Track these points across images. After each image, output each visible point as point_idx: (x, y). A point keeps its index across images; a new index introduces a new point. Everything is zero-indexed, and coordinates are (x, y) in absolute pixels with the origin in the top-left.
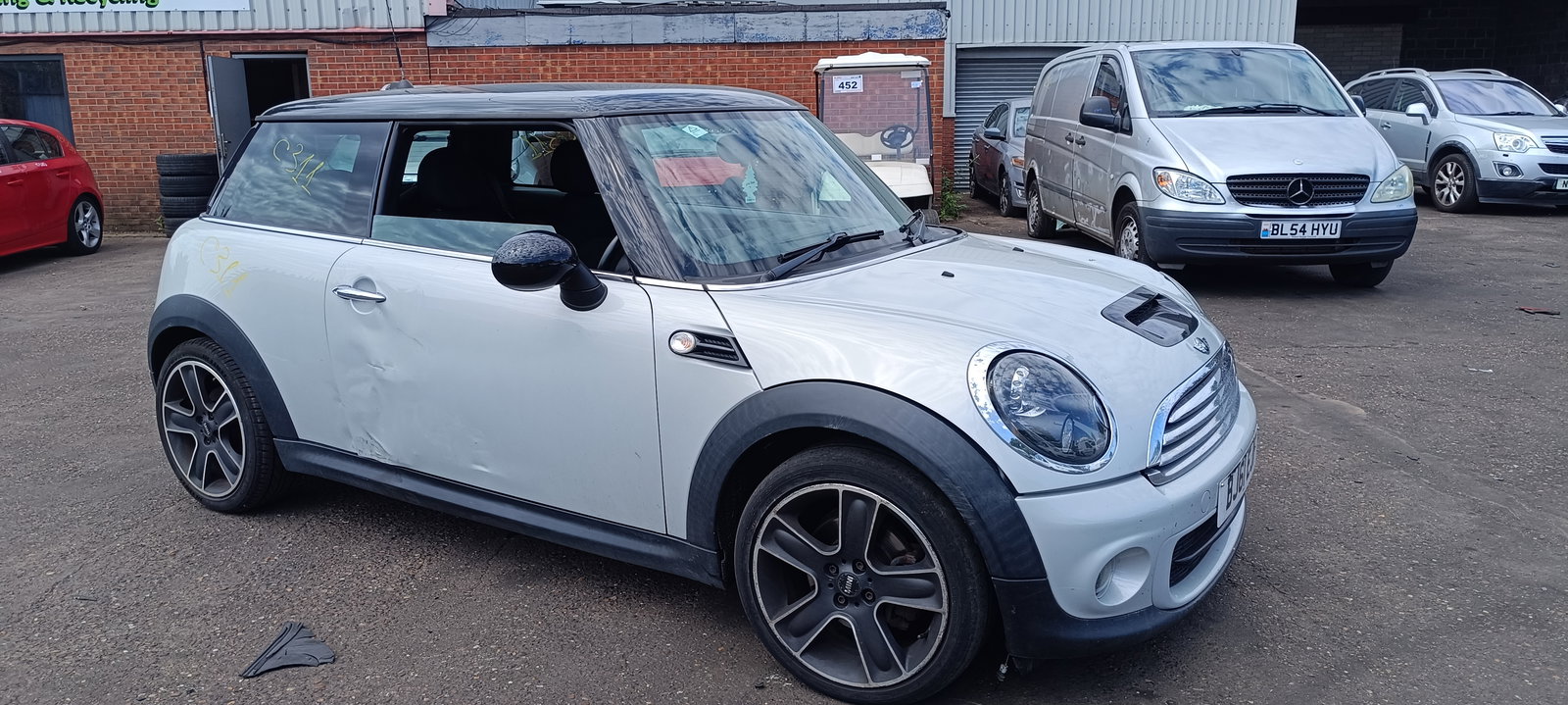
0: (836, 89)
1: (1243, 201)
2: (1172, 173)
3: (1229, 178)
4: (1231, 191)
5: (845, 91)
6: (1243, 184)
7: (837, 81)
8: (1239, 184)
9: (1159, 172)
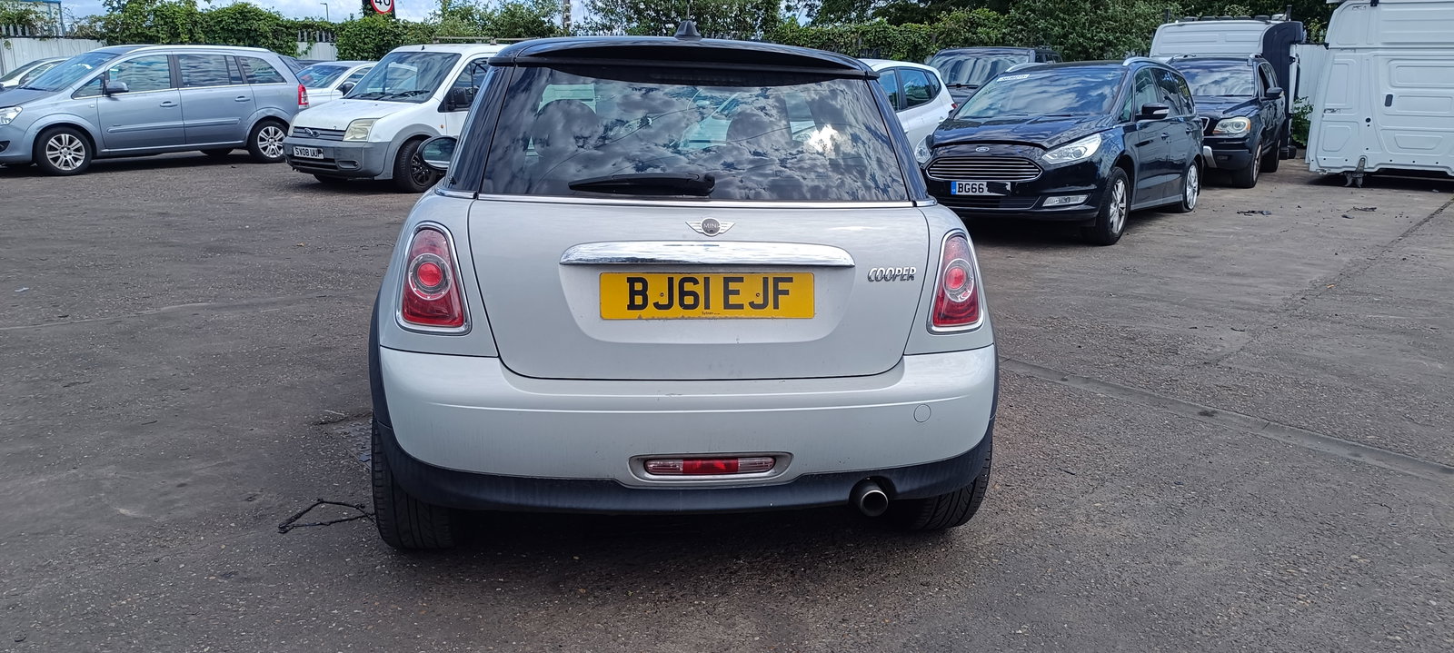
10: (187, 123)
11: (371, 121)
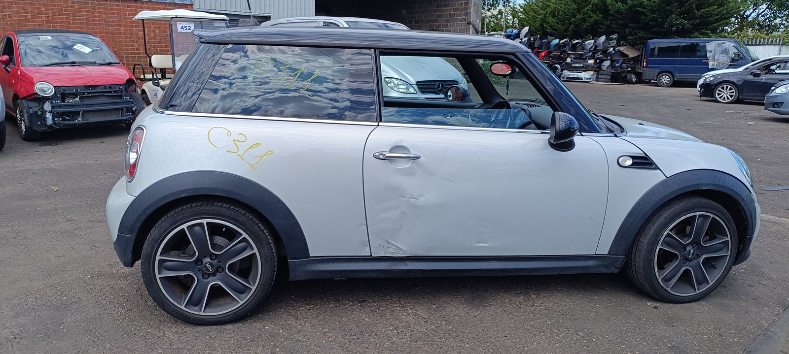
0: (179, 30)
1: (423, 92)
2: (394, 80)
3: (417, 82)
4: (418, 88)
5: (184, 31)
6: (424, 85)
7: (179, 25)
8: (421, 85)
9: (387, 80)
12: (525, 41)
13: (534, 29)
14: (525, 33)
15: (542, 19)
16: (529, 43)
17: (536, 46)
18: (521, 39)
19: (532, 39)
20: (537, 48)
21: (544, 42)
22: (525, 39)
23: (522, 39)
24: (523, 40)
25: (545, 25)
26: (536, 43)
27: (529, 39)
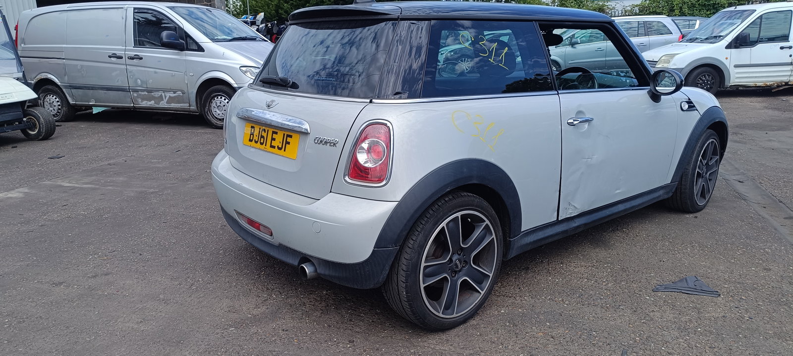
9: (244, 69)
10: (607, 59)
11: (673, 55)
12: (263, 27)
13: (269, 15)
14: (261, 20)
15: (276, 5)
16: (266, 30)
17: (275, 31)
18: (257, 26)
19: (270, 25)
20: (276, 34)
21: (282, 28)
22: (262, 25)
23: (259, 26)
24: (261, 26)
25: (280, 11)
26: (274, 29)
27: (267, 26)
